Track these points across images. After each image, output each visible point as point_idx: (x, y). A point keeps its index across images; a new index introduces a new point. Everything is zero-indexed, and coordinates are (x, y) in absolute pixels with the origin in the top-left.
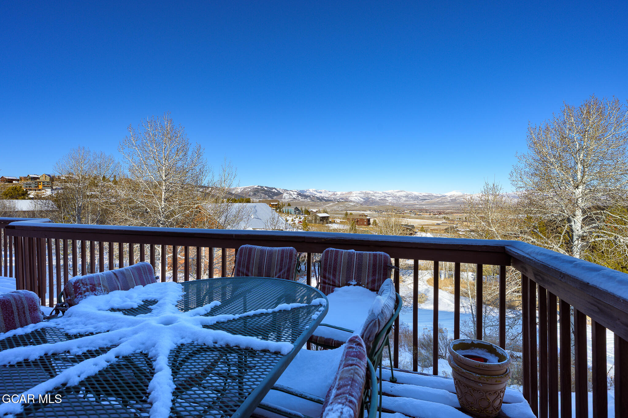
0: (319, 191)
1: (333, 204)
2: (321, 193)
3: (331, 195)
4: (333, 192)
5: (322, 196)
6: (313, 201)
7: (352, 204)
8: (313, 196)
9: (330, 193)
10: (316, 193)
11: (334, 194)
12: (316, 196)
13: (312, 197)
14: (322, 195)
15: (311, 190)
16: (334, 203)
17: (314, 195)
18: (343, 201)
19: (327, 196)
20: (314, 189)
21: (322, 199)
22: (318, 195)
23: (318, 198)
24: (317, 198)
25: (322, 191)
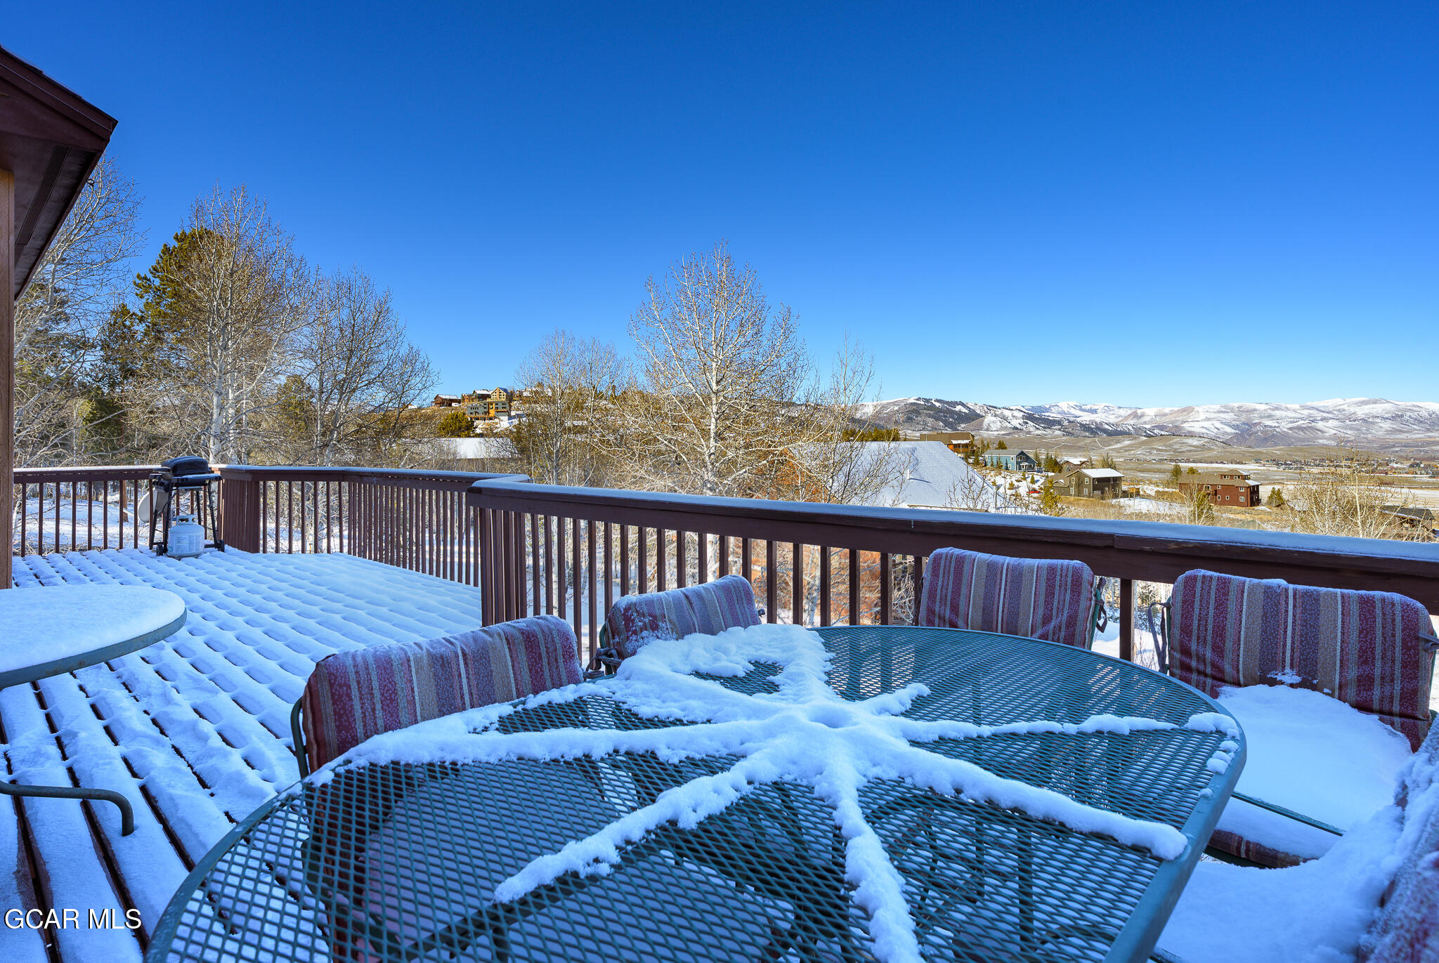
0: (1088, 407)
1: (1133, 442)
2: (1094, 411)
3: (1126, 418)
4: (1130, 408)
5: (1098, 420)
6: (1069, 434)
7: (1194, 442)
8: (1070, 422)
9: (1123, 412)
10: (1078, 413)
11: (1135, 415)
12: (1079, 420)
13: (1066, 423)
14: (1098, 418)
15: (1064, 406)
16: (1135, 438)
17: (1072, 419)
18: (1163, 433)
19: (1112, 419)
20: (1072, 403)
21: (1097, 428)
22: (1086, 418)
23: (1085, 427)
24: (1082, 425)
25: (1095, 407)
